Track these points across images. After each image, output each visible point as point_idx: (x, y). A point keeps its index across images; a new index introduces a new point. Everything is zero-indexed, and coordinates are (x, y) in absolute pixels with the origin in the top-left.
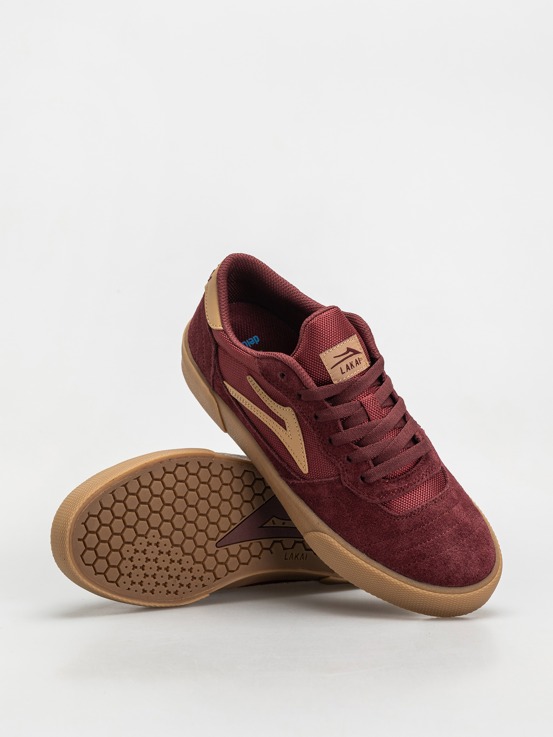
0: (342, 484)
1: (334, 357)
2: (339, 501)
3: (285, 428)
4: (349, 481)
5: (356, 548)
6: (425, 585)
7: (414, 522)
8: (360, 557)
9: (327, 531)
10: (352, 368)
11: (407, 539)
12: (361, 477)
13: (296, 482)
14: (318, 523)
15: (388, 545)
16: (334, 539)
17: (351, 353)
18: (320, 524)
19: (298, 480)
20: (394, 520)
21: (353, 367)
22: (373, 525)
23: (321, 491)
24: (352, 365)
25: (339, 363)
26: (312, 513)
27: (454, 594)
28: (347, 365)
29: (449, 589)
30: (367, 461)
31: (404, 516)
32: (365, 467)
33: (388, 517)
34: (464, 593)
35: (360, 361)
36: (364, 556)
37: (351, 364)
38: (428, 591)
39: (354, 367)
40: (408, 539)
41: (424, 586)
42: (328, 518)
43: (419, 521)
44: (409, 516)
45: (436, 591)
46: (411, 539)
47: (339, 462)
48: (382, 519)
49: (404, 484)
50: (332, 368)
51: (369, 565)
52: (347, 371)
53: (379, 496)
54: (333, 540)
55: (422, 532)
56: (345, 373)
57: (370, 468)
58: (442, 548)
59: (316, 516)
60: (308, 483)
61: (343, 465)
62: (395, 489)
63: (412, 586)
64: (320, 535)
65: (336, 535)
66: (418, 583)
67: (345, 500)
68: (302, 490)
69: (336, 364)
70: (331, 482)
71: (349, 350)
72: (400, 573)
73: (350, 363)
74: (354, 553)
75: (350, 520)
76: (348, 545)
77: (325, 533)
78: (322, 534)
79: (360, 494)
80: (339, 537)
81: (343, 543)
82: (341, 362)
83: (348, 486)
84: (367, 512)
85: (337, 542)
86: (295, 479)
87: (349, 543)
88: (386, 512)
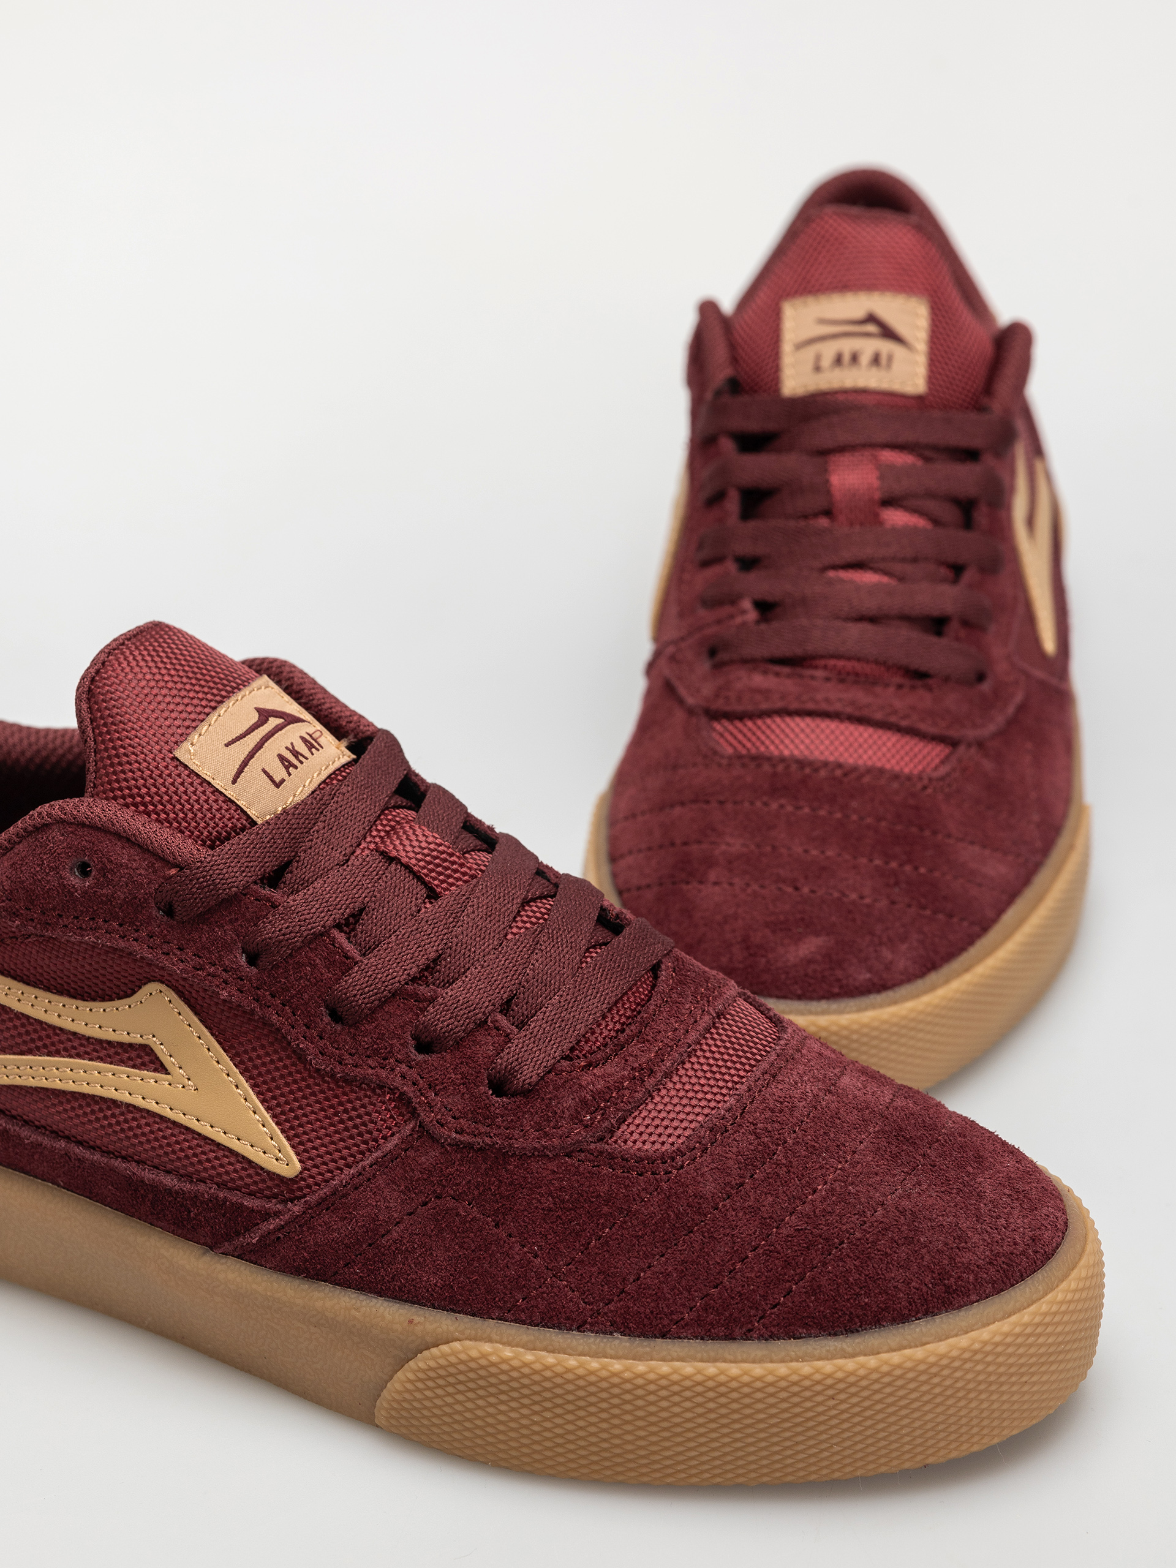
0: (434, 1140)
1: (227, 745)
2: (451, 1204)
3: (161, 1068)
4: (454, 1118)
5: (579, 1329)
6: (876, 1335)
7: (739, 1153)
8: (610, 1352)
9: (452, 1328)
10: (301, 762)
11: (740, 1214)
12: (491, 1085)
13: (272, 1224)
14: (411, 1322)
15: (683, 1262)
16: (490, 1340)
17: (273, 722)
18: (417, 1319)
19: (277, 1214)
20: (666, 1173)
21: (301, 758)
22: (602, 1221)
23: (374, 1204)
24: (296, 754)
25: (251, 755)
26: (375, 1301)
27: (989, 1325)
28: (281, 758)
29: (962, 1313)
30: (486, 1022)
31: (694, 1149)
32: (486, 1045)
33: (641, 1175)
34: (1019, 1310)
35: (316, 741)
36: (620, 1343)
37: (291, 751)
38: (894, 1350)
39: (307, 759)
40: (745, 1213)
41: (872, 1339)
42: (436, 1285)
43: (751, 1144)
44: (712, 1144)
45: (924, 1340)
46: (755, 1211)
47: (393, 1070)
48: (626, 1187)
49: (640, 1054)
50: (234, 782)
51: (652, 1360)
52: (290, 774)
53: (576, 1119)
54: (487, 1347)
55: (778, 1175)
56: (283, 781)
57: (508, 1039)
58: (871, 1198)
59: (391, 1304)
60: (319, 1204)
61: (413, 1073)
62: (623, 1077)
63: (833, 1358)
64: (434, 1358)
65: (490, 1326)
66: (848, 1340)
67: (469, 1188)
68: (305, 1242)
69: (245, 764)
70: (392, 1157)
71: (265, 715)
72: (773, 1337)
73: (287, 748)
74: (580, 1348)
75: (517, 1248)
76: (548, 1335)
77: (447, 1342)
78: (440, 1351)
79: (511, 1139)
80: (503, 1326)
81: (525, 1338)
82: (255, 754)
83: (458, 1136)
84: (561, 1189)
85: (504, 1344)
86: (266, 1216)
87: (546, 1326)
88: (627, 1160)
